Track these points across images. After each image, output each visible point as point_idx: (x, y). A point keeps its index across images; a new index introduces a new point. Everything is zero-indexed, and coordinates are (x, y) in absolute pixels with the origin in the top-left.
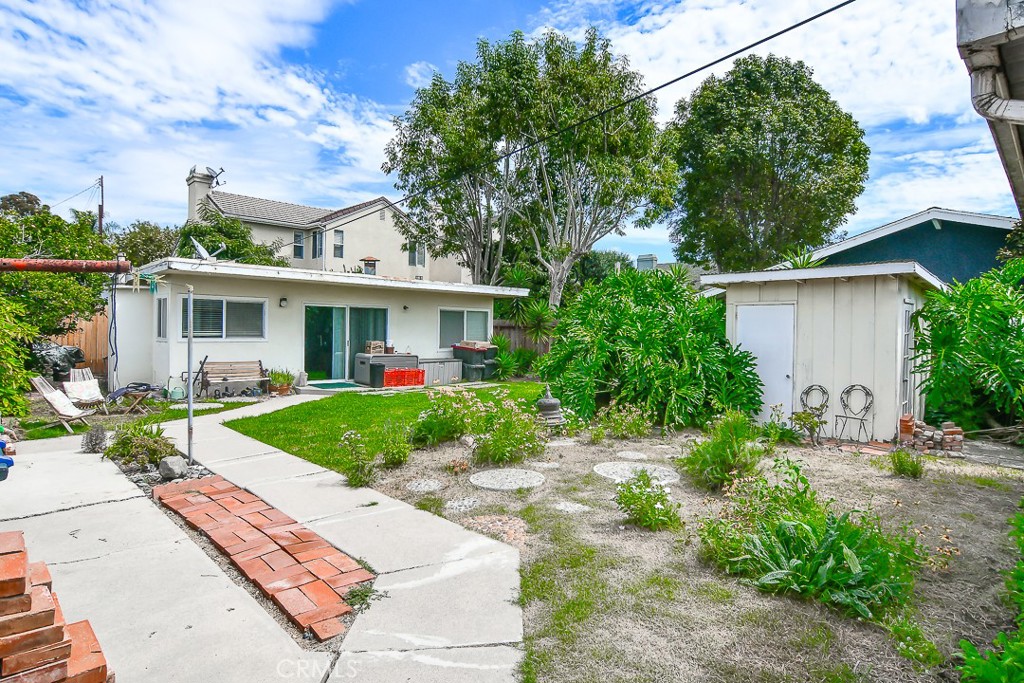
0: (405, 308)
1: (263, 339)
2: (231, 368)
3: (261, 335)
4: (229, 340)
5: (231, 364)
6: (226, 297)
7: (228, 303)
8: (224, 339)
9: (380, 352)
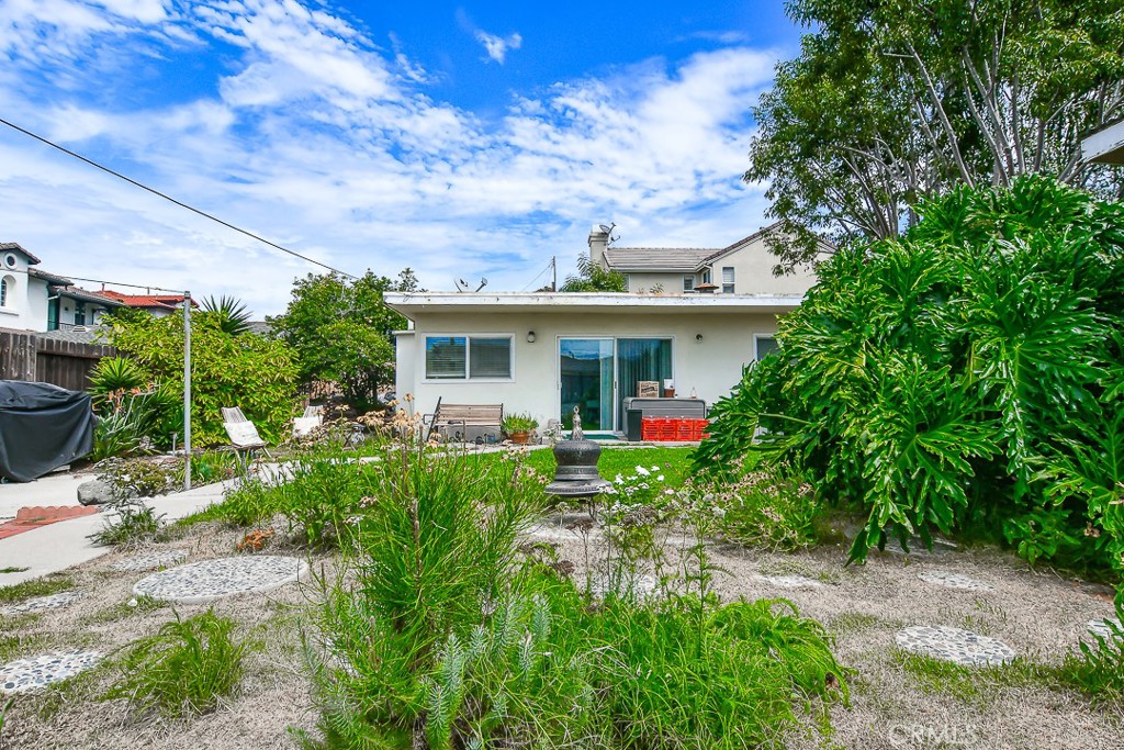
0: (699, 337)
1: (509, 380)
2: (471, 411)
3: (509, 376)
4: (473, 380)
5: (470, 407)
6: (467, 334)
7: (471, 340)
8: (467, 380)
9: (654, 395)
